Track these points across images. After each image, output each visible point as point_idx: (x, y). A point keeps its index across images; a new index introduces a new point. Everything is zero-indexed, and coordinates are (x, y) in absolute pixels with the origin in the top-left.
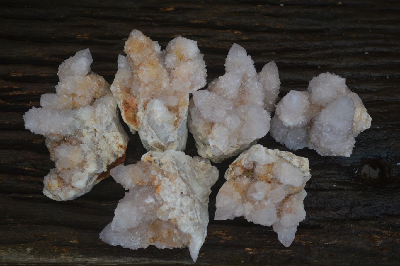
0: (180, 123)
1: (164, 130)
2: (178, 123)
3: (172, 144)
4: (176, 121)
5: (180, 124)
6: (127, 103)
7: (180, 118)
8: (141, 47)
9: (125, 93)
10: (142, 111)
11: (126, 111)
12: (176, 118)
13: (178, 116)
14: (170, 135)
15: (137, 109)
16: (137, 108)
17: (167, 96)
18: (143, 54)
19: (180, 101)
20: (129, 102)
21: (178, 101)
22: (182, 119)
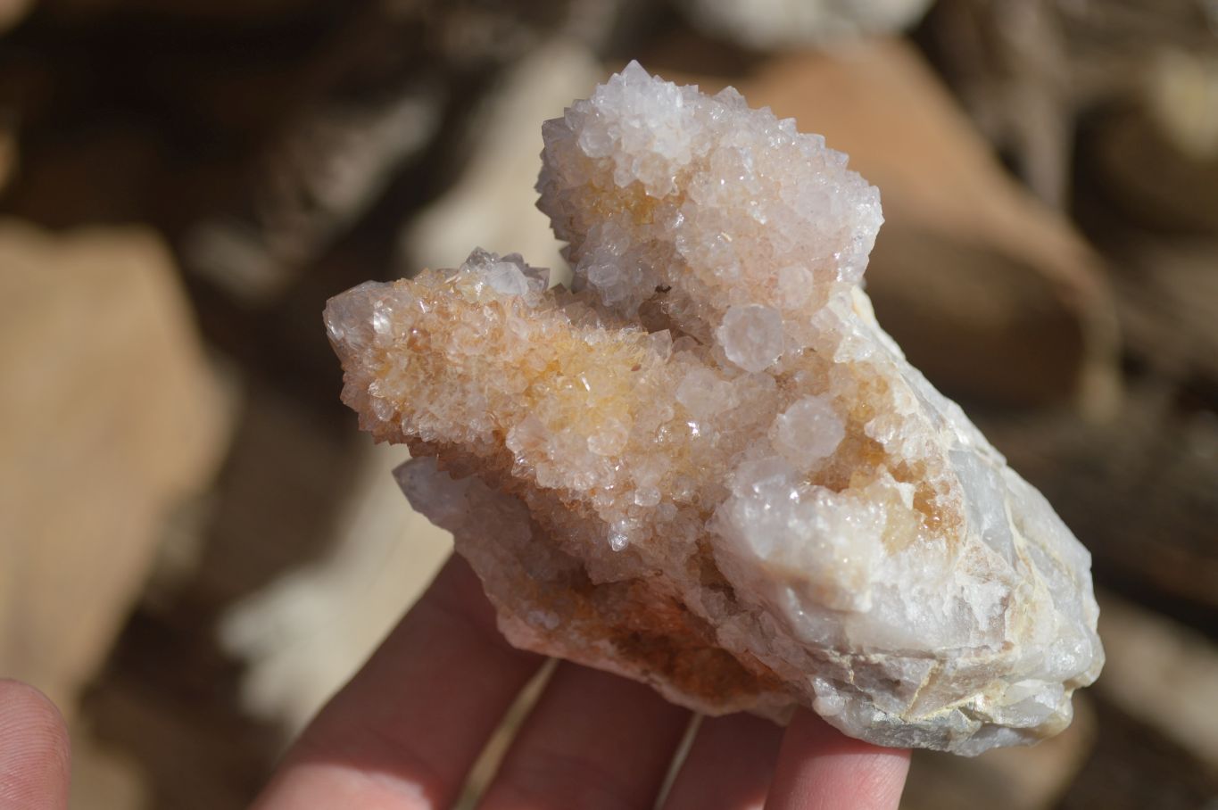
0: (947, 492)
1: (913, 599)
2: (939, 500)
3: (1008, 614)
4: (922, 502)
5: (952, 492)
6: (636, 636)
7: (921, 467)
8: (418, 350)
9: (582, 602)
10: (730, 614)
11: (668, 671)
12: (907, 490)
13: (902, 474)
14: (959, 583)
15: (702, 623)
16: (699, 618)
17: (761, 434)
18: (460, 370)
19: (841, 399)
20: (637, 622)
21: (833, 404)
22: (940, 461)
